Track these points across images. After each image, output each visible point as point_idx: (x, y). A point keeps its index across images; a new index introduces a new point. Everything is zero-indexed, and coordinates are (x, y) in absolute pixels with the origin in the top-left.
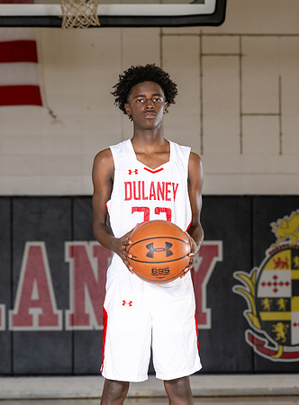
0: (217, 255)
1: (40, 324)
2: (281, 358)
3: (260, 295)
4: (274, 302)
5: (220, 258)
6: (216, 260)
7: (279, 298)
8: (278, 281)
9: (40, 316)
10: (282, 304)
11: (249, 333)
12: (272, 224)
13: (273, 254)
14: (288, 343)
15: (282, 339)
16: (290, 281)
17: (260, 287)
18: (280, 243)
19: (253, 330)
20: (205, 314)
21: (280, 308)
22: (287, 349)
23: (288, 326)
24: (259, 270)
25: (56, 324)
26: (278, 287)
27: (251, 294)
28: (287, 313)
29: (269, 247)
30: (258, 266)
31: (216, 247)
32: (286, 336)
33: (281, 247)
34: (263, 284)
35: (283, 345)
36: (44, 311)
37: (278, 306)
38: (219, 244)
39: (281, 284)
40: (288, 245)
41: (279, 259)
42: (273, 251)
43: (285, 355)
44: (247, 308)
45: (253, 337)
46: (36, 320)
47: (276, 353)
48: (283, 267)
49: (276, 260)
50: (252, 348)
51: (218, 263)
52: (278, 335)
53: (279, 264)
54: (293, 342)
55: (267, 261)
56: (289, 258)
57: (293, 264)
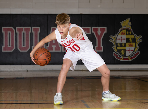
0: (105, 31)
1: (55, 50)
2: (123, 60)
3: (117, 42)
4: (121, 44)
5: (106, 32)
6: (105, 32)
7: (122, 43)
8: (122, 38)
9: (55, 48)
10: (123, 45)
11: (114, 53)
12: (121, 22)
13: (121, 31)
14: (125, 56)
15: (123, 55)
16: (126, 38)
17: (117, 40)
18: (123, 28)
19: (115, 52)
20: (102, 48)
21: (123, 46)
22: (124, 57)
23: (125, 51)
24: (117, 35)
25: (60, 50)
26: (122, 40)
27: (114, 42)
28: (125, 47)
29: (120, 29)
30: (117, 34)
31: (105, 29)
32: (124, 54)
33: (123, 29)
34: (118, 39)
35: (123, 56)
36: (56, 46)
37: (122, 45)
38: (106, 28)
39: (123, 39)
40: (125, 28)
41: (123, 32)
42: (121, 30)
43: (124, 59)
44: (113, 46)
45: (115, 54)
46: (54, 49)
47: (121, 58)
48: (124, 34)
49: (122, 32)
50: (115, 57)
51: (105, 33)
52: (122, 53)
53: (123, 34)
54: (126, 55)
55: (119, 33)
56: (125, 32)
57: (127, 34)
